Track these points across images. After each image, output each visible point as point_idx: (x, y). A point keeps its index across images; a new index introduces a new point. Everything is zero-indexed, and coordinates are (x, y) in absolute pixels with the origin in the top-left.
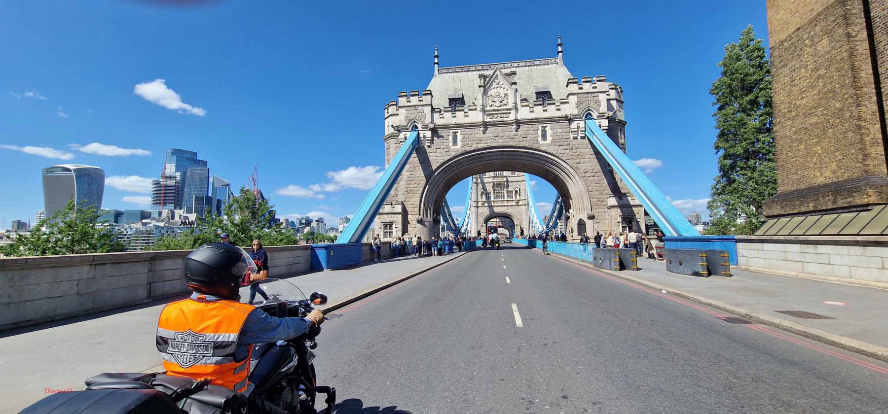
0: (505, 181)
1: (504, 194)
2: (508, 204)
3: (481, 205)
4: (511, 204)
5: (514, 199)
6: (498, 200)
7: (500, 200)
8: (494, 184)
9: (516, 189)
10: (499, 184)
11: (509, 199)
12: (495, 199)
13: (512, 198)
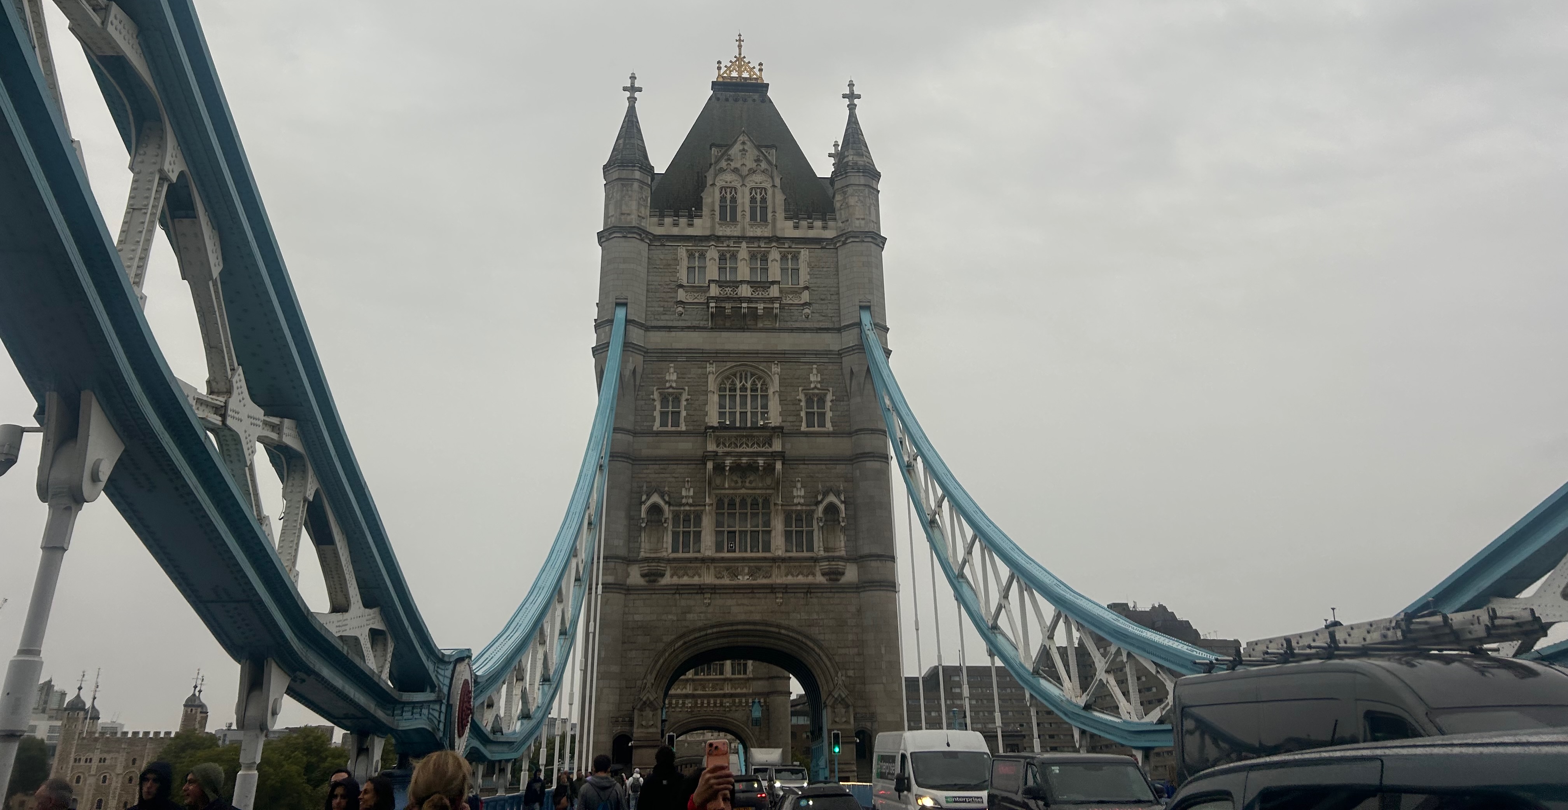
0: (774, 455)
1: (767, 523)
2: (790, 580)
3: (641, 581)
4: (801, 579)
5: (819, 550)
6: (737, 555)
7: (748, 554)
8: (719, 468)
9: (832, 498)
10: (743, 470)
11: (794, 554)
12: (719, 547)
13: (810, 549)
